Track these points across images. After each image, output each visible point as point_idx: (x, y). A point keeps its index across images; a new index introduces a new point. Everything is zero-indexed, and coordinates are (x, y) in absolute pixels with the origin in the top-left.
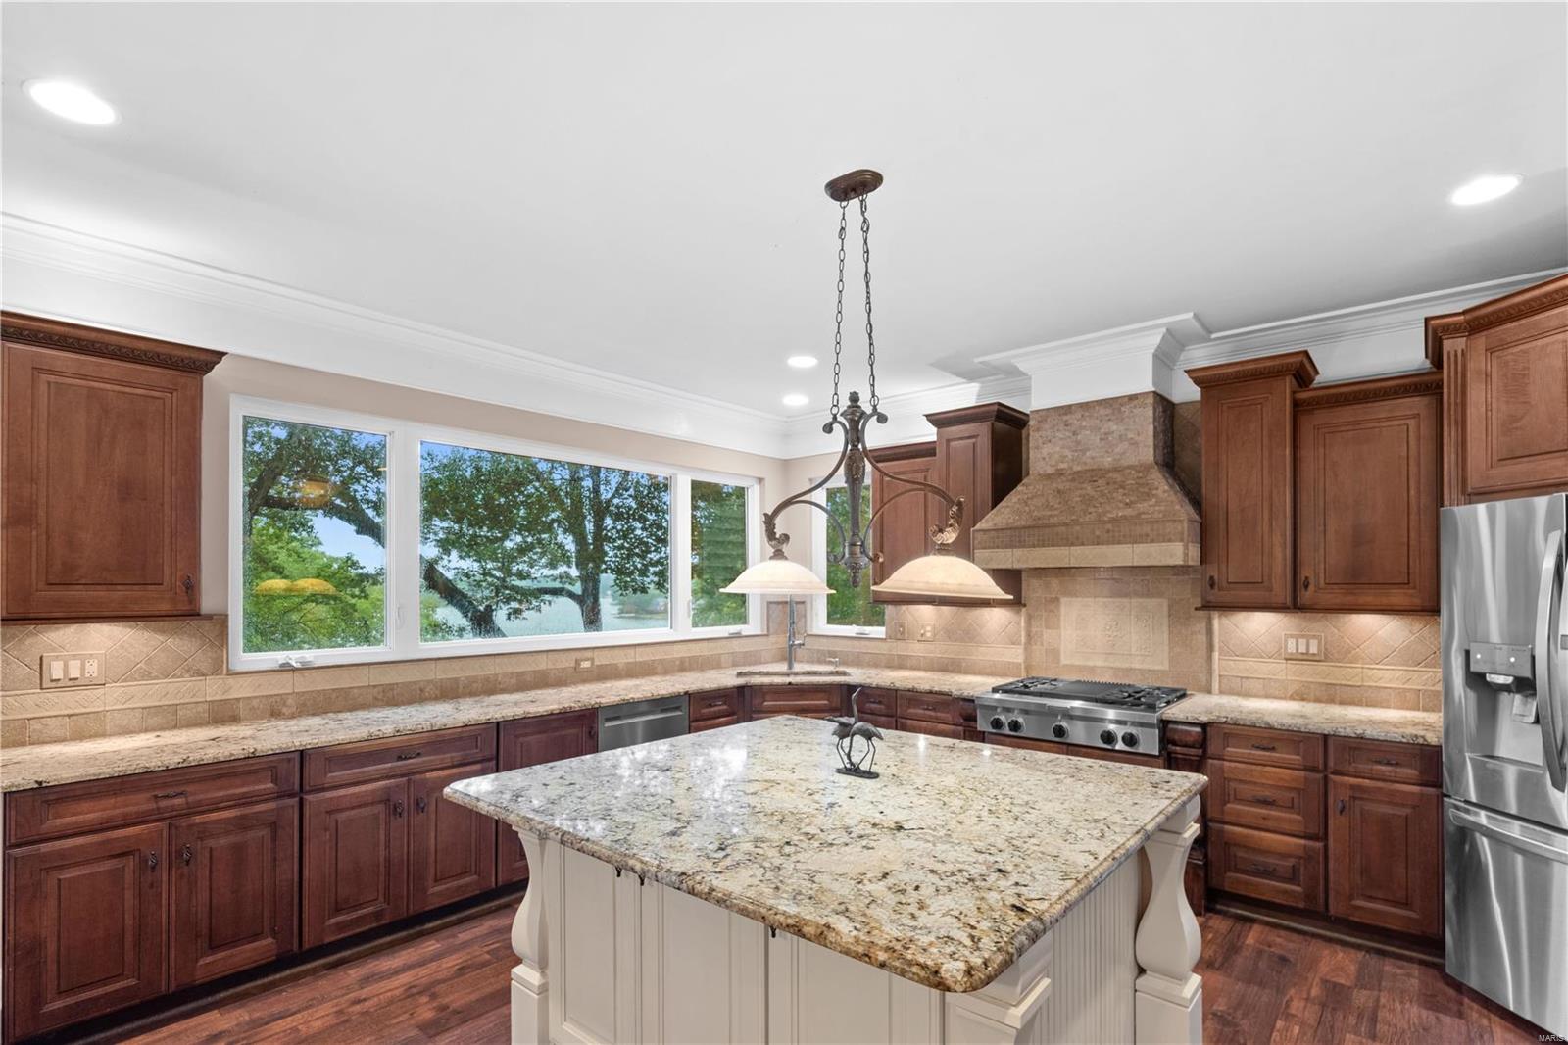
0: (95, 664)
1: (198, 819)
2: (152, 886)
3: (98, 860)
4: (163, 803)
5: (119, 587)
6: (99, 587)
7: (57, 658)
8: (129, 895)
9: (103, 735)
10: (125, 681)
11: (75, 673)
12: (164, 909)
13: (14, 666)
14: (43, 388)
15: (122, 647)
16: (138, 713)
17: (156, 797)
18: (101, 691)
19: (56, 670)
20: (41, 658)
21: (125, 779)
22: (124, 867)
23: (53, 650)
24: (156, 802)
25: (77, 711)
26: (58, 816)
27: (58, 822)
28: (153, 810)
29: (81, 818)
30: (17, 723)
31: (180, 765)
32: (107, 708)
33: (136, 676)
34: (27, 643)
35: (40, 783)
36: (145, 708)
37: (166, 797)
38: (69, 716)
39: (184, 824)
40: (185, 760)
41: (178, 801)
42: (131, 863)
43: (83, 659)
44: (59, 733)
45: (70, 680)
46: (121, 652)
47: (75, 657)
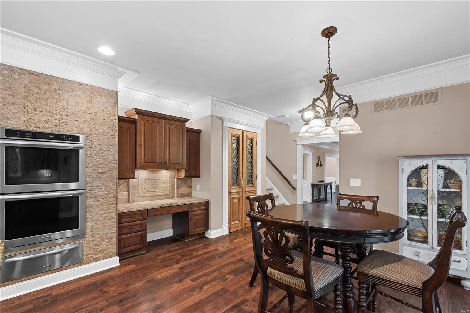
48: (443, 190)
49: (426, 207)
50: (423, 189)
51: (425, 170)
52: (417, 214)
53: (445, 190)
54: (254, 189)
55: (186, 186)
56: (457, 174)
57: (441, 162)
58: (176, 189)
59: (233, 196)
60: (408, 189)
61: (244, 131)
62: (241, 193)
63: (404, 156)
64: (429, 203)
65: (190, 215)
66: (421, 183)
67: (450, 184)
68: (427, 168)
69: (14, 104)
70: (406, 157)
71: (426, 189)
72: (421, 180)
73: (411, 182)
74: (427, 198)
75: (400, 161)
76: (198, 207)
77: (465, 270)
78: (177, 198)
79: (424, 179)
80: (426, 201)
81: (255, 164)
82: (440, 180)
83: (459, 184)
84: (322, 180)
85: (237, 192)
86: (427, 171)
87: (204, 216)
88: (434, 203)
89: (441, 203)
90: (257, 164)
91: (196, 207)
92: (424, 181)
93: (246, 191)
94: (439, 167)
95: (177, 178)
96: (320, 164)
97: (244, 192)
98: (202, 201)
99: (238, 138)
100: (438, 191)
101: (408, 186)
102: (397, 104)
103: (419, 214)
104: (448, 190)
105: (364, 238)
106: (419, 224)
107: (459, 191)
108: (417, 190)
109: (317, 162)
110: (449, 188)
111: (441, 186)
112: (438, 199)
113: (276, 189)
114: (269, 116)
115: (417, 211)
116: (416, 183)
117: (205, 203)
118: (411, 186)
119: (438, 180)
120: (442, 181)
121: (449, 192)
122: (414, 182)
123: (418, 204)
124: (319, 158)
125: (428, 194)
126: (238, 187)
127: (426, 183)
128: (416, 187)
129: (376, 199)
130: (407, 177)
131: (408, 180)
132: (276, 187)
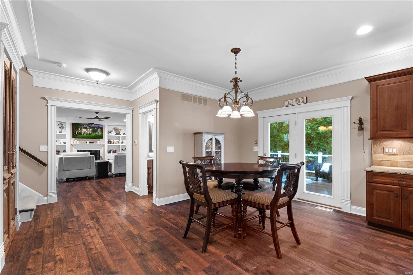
0: (396, 150)
1: (410, 189)
2: (397, 201)
3: (384, 190)
4: (400, 182)
5: (395, 131)
6: (390, 131)
7: (387, 148)
8: (391, 201)
9: (398, 167)
10: (403, 154)
11: (391, 151)
12: (400, 208)
13: (378, 149)
14: (379, 89)
15: (402, 146)
16: (406, 163)
17: (398, 180)
18: (397, 156)
19: (387, 151)
20: (384, 148)
21: (390, 174)
22: (390, 194)
23: (386, 146)
24: (398, 181)
25: (391, 160)
26: (376, 178)
27: (376, 180)
28: (397, 183)
29: (381, 180)
30: (379, 161)
31: (404, 174)
32: (398, 160)
33: (406, 154)
34: (381, 144)
35: (372, 171)
36: (408, 162)
37: (400, 181)
38: (390, 161)
39: (406, 189)
40: (405, 173)
41: (404, 183)
42: (392, 194)
43: (393, 148)
44: (388, 164)
45: (390, 153)
46: (402, 147)
47: (391, 148)
57: (217, 137)
60: (206, 151)
70: (206, 133)
75: (203, 135)
83: (220, 147)
86: (212, 141)
100: (215, 151)
102: (192, 100)
107: (220, 150)
125: (212, 153)
130: (206, 144)
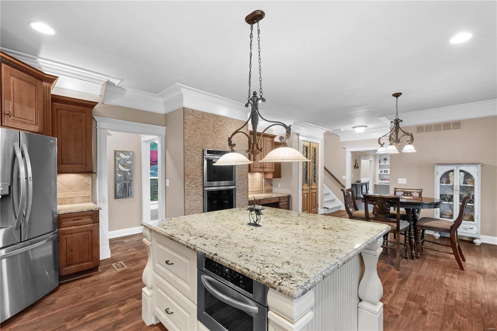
48: (463, 185)
49: (452, 196)
50: (450, 185)
51: (452, 173)
52: (446, 201)
53: (464, 185)
54: (316, 187)
55: (270, 184)
56: (472, 175)
57: (462, 168)
58: (264, 186)
59: (304, 192)
60: (440, 185)
61: (311, 143)
62: (309, 190)
63: (438, 164)
64: (454, 193)
65: (280, 205)
66: (449, 181)
67: (467, 182)
68: (453, 172)
69: (209, 135)
70: (440, 164)
71: (452, 185)
72: (449, 179)
73: (443, 181)
74: (453, 191)
75: (436, 167)
76: (284, 199)
77: (476, 233)
78: (265, 193)
79: (451, 179)
80: (452, 192)
81: (317, 168)
82: (461, 179)
83: (473, 181)
84: (359, 180)
85: (307, 189)
86: (453, 173)
87: (287, 206)
88: (457, 193)
89: (462, 193)
90: (318, 167)
91: (283, 199)
92: (451, 180)
93: (312, 188)
94: (461, 171)
95: (265, 179)
96: (357, 166)
97: (311, 189)
98: (286, 195)
99: (307, 148)
100: (460, 186)
101: (440, 183)
102: (433, 129)
103: (447, 201)
104: (466, 185)
105: (422, 206)
106: (448, 207)
107: (473, 185)
108: (446, 185)
109: (355, 165)
110: (467, 184)
111: (462, 182)
112: (460, 191)
113: (327, 187)
114: (326, 130)
115: (446, 199)
116: (446, 181)
117: (288, 197)
118: (442, 183)
119: (460, 179)
120: (463, 180)
121: (467, 186)
122: (444, 180)
123: (447, 195)
124: (356, 161)
125: (453, 188)
126: (307, 185)
127: (452, 181)
128: (446, 183)
129: (421, 191)
130: (440, 178)
131: (441, 179)
132: (326, 186)
